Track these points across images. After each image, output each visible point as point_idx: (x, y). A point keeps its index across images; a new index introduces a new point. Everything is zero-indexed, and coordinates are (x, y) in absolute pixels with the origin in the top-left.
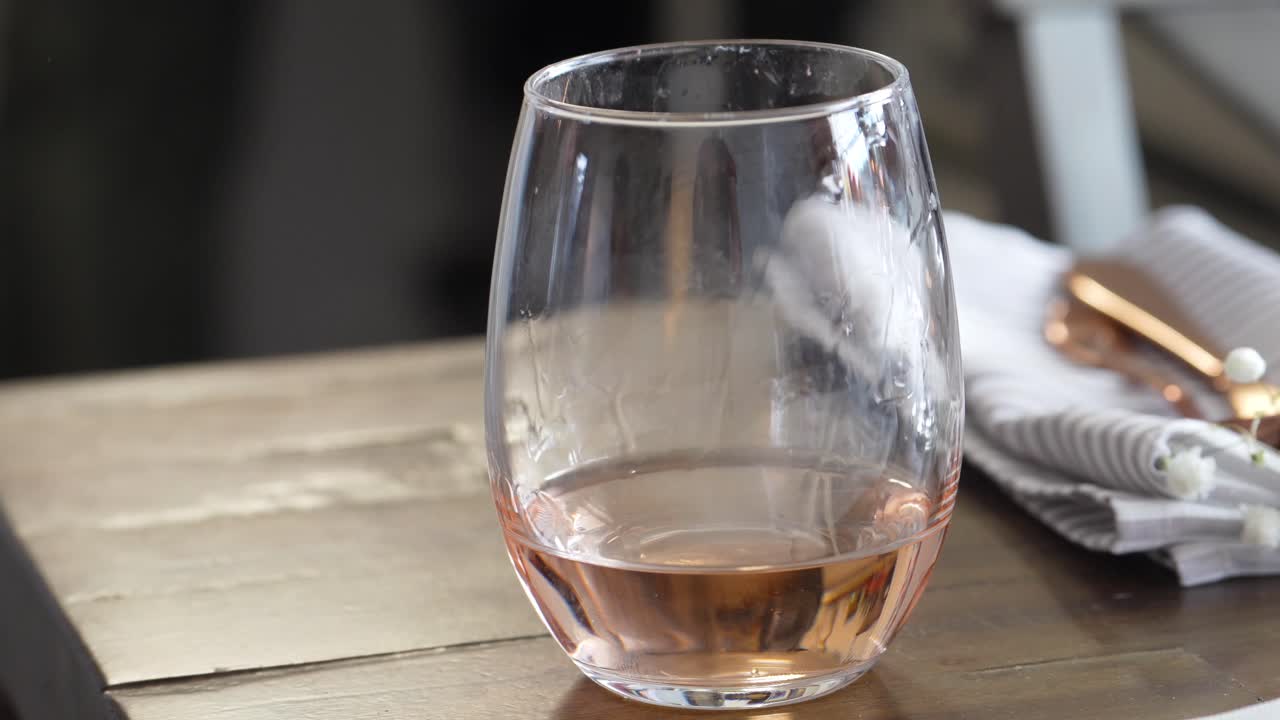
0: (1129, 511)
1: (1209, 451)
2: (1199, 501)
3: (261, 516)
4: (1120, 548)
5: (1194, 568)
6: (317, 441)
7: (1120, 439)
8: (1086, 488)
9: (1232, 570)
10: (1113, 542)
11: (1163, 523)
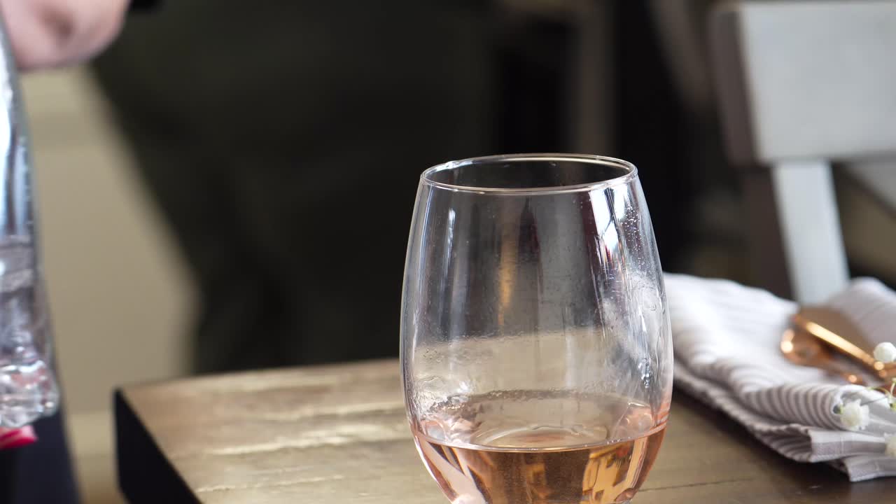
0: (819, 437)
1: (865, 402)
2: (860, 431)
3: (310, 448)
4: (814, 459)
5: (858, 471)
6: (343, 410)
7: (815, 397)
8: (794, 426)
9: (882, 474)
10: (809, 456)
11: (839, 444)
